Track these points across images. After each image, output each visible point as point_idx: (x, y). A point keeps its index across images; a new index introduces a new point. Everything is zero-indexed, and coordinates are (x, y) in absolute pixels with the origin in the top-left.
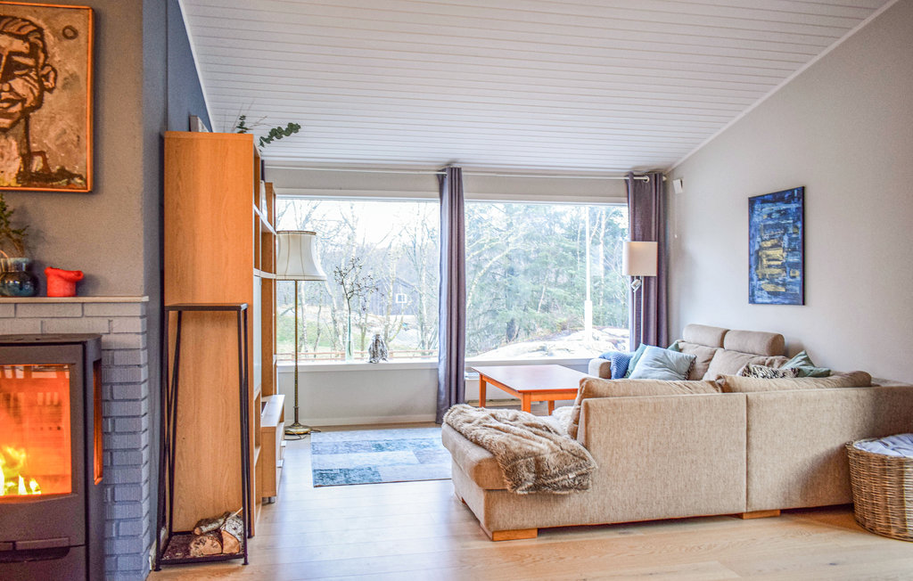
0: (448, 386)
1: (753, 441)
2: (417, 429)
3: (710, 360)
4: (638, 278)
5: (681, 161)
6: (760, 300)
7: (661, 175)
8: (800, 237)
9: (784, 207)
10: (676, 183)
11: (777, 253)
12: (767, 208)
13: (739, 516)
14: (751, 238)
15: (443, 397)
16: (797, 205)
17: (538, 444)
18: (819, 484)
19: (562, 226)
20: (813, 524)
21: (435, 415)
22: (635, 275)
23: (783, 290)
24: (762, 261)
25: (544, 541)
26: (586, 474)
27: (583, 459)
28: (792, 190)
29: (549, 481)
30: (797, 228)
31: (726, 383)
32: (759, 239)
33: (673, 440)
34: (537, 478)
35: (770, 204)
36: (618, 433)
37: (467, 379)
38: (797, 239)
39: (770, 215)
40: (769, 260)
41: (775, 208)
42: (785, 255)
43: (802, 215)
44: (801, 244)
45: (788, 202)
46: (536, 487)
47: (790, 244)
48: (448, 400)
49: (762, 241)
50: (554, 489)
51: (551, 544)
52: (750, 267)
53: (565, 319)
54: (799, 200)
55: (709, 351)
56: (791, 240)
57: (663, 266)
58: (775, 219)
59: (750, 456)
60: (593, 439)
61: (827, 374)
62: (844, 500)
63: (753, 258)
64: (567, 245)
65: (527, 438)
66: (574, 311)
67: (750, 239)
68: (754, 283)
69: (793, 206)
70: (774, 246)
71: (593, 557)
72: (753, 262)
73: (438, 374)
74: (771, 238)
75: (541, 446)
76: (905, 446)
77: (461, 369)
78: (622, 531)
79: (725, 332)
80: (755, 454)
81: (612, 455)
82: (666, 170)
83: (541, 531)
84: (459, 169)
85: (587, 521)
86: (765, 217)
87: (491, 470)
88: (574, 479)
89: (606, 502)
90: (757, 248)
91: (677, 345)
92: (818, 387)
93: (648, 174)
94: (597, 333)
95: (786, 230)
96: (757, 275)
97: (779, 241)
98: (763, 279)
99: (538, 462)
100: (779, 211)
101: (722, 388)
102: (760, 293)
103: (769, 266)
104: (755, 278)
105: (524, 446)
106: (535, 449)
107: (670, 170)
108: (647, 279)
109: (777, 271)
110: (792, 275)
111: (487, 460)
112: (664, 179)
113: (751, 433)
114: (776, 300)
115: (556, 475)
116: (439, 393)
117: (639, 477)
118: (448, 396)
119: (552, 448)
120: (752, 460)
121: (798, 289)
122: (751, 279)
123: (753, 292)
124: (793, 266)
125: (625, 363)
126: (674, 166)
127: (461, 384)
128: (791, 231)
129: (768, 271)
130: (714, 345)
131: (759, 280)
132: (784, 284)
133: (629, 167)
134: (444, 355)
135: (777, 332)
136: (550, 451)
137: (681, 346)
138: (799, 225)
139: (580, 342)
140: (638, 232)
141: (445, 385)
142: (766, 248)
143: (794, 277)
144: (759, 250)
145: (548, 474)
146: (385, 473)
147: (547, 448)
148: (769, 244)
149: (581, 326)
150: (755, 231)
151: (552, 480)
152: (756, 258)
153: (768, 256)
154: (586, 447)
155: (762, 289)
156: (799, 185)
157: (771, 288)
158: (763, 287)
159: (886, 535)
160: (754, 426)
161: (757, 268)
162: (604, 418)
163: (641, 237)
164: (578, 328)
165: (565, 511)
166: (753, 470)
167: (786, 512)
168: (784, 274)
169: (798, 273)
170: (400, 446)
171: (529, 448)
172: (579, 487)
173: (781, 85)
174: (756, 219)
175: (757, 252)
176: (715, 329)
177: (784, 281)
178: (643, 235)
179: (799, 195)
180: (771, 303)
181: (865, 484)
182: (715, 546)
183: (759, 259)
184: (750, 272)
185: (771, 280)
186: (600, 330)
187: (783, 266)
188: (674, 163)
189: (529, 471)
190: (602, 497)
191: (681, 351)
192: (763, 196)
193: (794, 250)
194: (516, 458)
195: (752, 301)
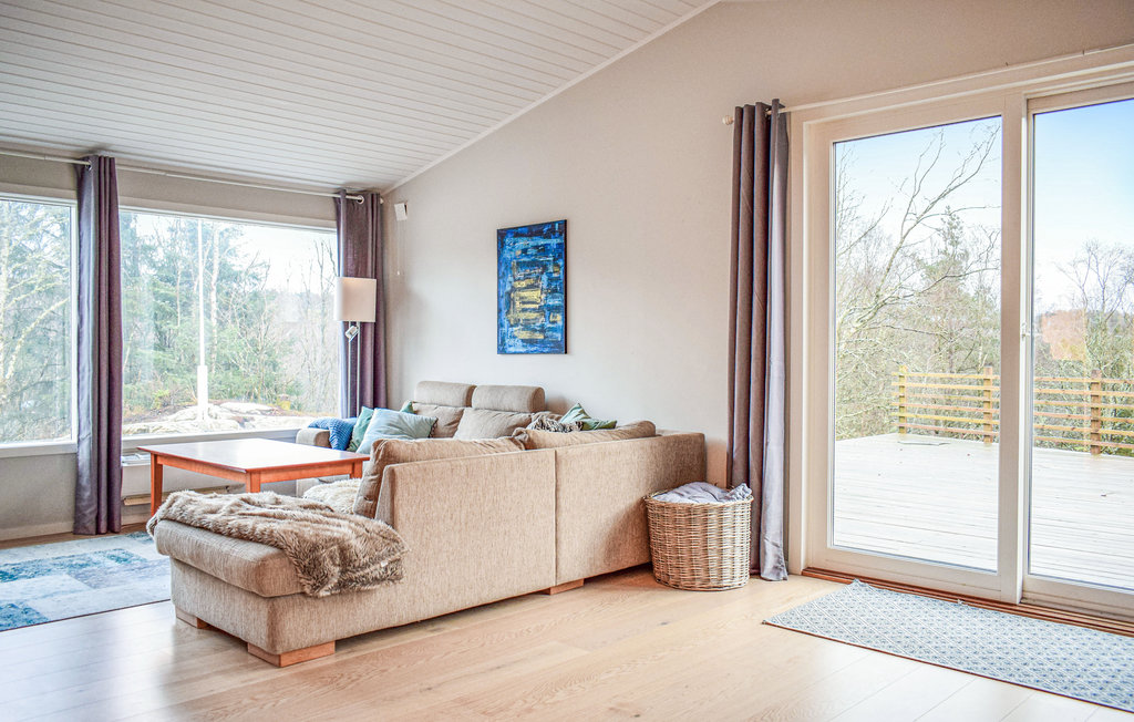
0: (95, 477)
1: (562, 502)
2: (55, 544)
3: (458, 421)
4: (354, 324)
5: (403, 181)
6: (512, 349)
7: (378, 195)
8: (562, 277)
9: (542, 242)
10: (399, 208)
11: (534, 295)
12: (522, 243)
13: (546, 592)
14: (501, 277)
15: (87, 494)
16: (559, 241)
17: (335, 528)
18: (620, 545)
19: (153, 264)
20: (616, 589)
21: (71, 523)
22: (350, 321)
23: (541, 337)
24: (514, 304)
25: (346, 655)
26: (399, 560)
27: (394, 541)
28: (553, 224)
29: (358, 574)
30: (558, 266)
31: (529, 439)
32: (511, 279)
33: (486, 509)
34: (343, 572)
35: (525, 239)
36: (430, 505)
37: (124, 465)
38: (558, 279)
39: (525, 251)
40: (524, 303)
41: (531, 243)
42: (543, 296)
43: (563, 251)
44: (563, 286)
45: (547, 236)
46: (341, 585)
47: (549, 285)
48: (95, 497)
49: (515, 280)
50: (364, 584)
51: (357, 658)
52: (499, 311)
53: (167, 392)
54: (561, 235)
55: (453, 412)
56: (551, 280)
57: (381, 311)
58: (532, 255)
59: (561, 520)
60: (401, 514)
61: (612, 426)
62: (643, 560)
63: (503, 301)
64: (162, 291)
65: (317, 522)
66: (179, 380)
67: (499, 278)
68: (505, 329)
69: (554, 242)
70: (529, 287)
71: (419, 663)
72: (503, 306)
73: (77, 462)
74: (527, 277)
75: (342, 529)
76: (699, 494)
77: (115, 451)
78: (430, 628)
79: (471, 389)
80: (564, 517)
81: (422, 534)
82: (383, 191)
83: (341, 643)
84: (111, 160)
85: (394, 622)
86: (519, 253)
87: (281, 569)
88: (386, 569)
89: (417, 593)
90: (508, 289)
91: (410, 407)
92: (614, 439)
93: (363, 193)
94: (215, 409)
95: (545, 268)
96: (509, 321)
97: (536, 281)
98: (516, 325)
99: (343, 550)
100: (536, 247)
101: (525, 445)
102: (512, 342)
103: (524, 310)
104: (506, 323)
105: (321, 533)
106: (336, 535)
107: (388, 191)
108: (363, 325)
109: (534, 315)
110: (551, 319)
111: (272, 557)
112: (382, 201)
113: (561, 494)
114: (533, 349)
115: (366, 565)
116: (78, 488)
117: (451, 558)
118: (95, 491)
119: (357, 532)
120: (561, 525)
121: (559, 336)
122: (500, 325)
123: (503, 340)
124: (553, 309)
125: (347, 431)
126: (396, 186)
127: (116, 472)
128: (551, 269)
129: (522, 316)
130: (455, 404)
131: (512, 326)
132: (543, 330)
133: (341, 182)
134: (87, 432)
135: (537, 385)
136: (354, 535)
137: (415, 407)
138: (561, 263)
139: (193, 422)
140: (352, 267)
141: (91, 476)
142: (520, 289)
143: (554, 322)
144: (511, 291)
145: (357, 564)
146: (44, 607)
147: (350, 532)
148: (524, 284)
149: (189, 400)
150: (506, 269)
151: (361, 573)
152: (506, 302)
153: (522, 298)
154: (393, 526)
155: (514, 337)
156: (561, 218)
157: (526, 335)
158: (516, 334)
159: (690, 589)
160: (564, 486)
161: (508, 313)
162: (413, 488)
163: (354, 272)
164: (187, 403)
165: (370, 613)
166: (562, 537)
167: (588, 581)
168: (543, 318)
169: (559, 318)
170: (38, 571)
171: (329, 533)
172: (393, 577)
173: (539, 102)
174: (507, 255)
175: (509, 294)
176: (458, 386)
177: (542, 326)
178: (357, 269)
179: (560, 229)
180: (527, 353)
181: (668, 538)
182: (543, 626)
183: (510, 302)
184: (499, 317)
185: (526, 327)
186: (219, 405)
187: (540, 310)
188: (395, 182)
189: (334, 564)
190: (412, 588)
191: (416, 413)
192: (517, 228)
193: (555, 291)
194: (315, 547)
195: (502, 349)
